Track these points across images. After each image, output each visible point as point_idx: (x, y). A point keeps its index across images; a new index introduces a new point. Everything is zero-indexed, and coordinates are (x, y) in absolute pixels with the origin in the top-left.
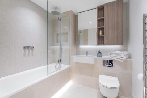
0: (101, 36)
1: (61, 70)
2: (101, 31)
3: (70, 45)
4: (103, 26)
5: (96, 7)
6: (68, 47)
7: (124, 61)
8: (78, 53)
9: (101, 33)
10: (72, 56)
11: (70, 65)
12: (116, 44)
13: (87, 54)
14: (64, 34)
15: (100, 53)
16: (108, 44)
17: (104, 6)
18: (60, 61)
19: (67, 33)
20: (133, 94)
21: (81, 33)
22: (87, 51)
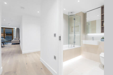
1: (75, 47)
3: (80, 34)
6: (79, 35)
8: (86, 39)
10: (82, 40)
11: (80, 45)
13: (93, 40)
14: (76, 27)
15: (103, 38)
18: (74, 42)
19: (78, 26)
21: (89, 24)
22: (93, 37)
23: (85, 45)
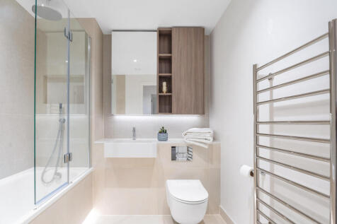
0: (165, 94)
1: (70, 185)
2: (164, 84)
4: (171, 73)
5: (155, 28)
7: (210, 145)
9: (165, 89)
10: (96, 142)
11: (91, 166)
12: (194, 114)
13: (134, 136)
16: (180, 112)
17: (171, 31)
18: (69, 158)
20: (221, 206)
22: (134, 128)
23: (112, 160)
